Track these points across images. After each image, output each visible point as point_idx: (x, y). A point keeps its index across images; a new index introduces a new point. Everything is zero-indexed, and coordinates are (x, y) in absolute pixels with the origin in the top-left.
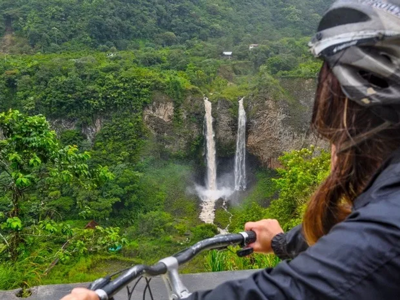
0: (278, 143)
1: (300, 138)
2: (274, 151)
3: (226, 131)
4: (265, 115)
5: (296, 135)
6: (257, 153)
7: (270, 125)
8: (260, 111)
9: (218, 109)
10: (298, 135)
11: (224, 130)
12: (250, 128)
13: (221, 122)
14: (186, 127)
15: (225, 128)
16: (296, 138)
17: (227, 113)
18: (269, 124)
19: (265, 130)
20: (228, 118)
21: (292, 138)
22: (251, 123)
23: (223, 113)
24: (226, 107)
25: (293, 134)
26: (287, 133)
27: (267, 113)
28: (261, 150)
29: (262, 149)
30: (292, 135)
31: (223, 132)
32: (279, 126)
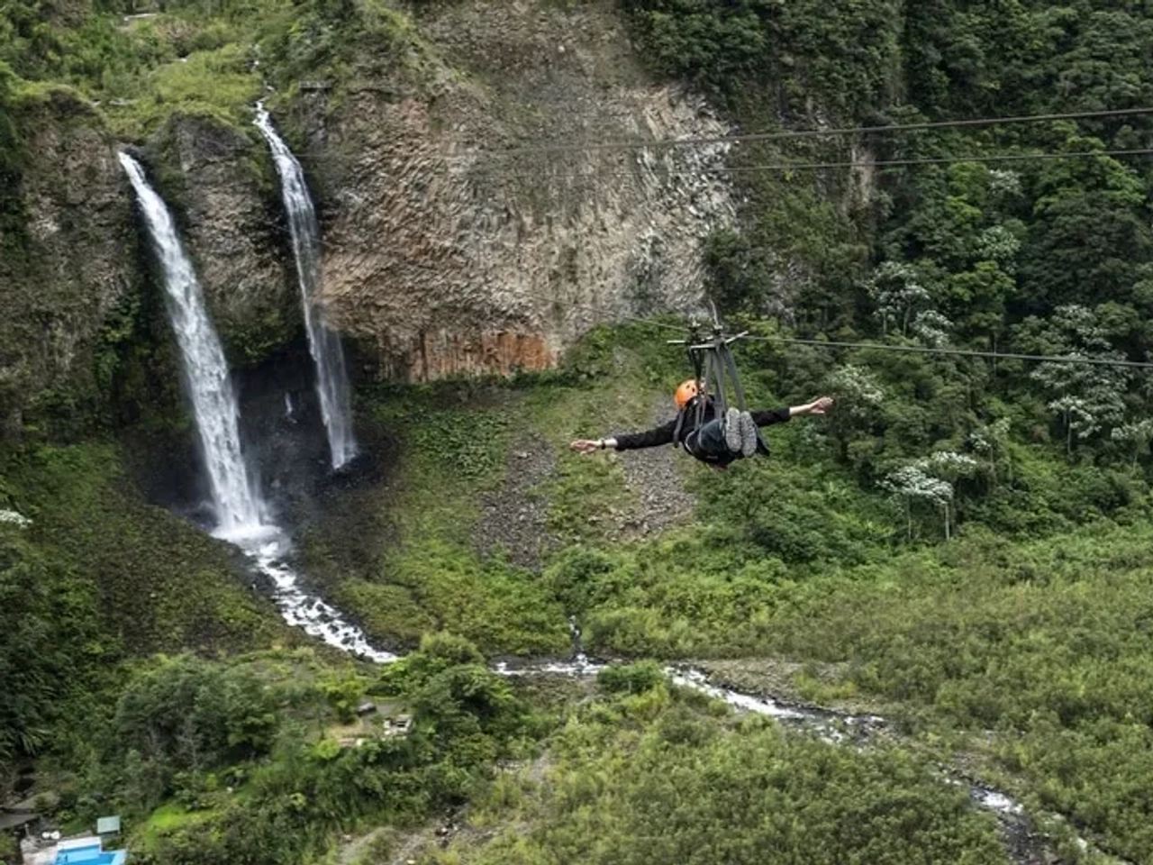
0: (453, 267)
1: (544, 228)
2: (435, 304)
3: (233, 256)
4: (396, 163)
5: (528, 220)
6: (362, 327)
7: (417, 201)
8: (374, 147)
9: (186, 167)
10: (538, 223)
11: (223, 255)
12: (329, 228)
13: (208, 223)
14: (62, 271)
15: (228, 246)
16: (530, 235)
17: (231, 178)
18: (415, 194)
19: (395, 222)
20: (239, 197)
21: (514, 234)
22: (338, 204)
23: (215, 183)
24: (220, 154)
25: (519, 218)
26: (495, 220)
27: (403, 151)
28: (378, 308)
29: (381, 303)
30: (512, 224)
31: (220, 263)
32: (457, 199)
